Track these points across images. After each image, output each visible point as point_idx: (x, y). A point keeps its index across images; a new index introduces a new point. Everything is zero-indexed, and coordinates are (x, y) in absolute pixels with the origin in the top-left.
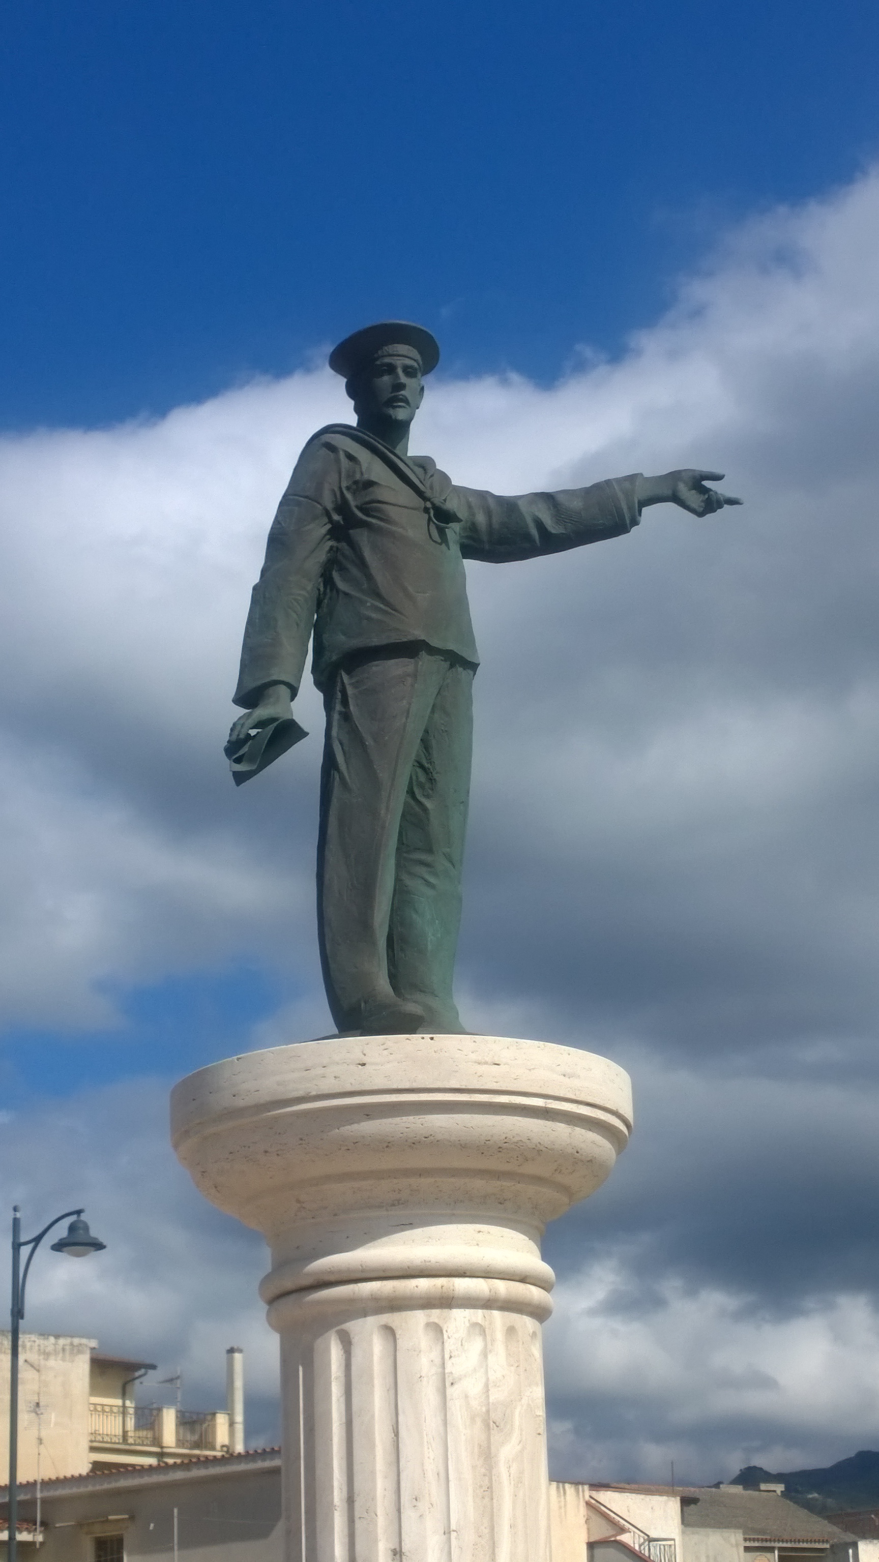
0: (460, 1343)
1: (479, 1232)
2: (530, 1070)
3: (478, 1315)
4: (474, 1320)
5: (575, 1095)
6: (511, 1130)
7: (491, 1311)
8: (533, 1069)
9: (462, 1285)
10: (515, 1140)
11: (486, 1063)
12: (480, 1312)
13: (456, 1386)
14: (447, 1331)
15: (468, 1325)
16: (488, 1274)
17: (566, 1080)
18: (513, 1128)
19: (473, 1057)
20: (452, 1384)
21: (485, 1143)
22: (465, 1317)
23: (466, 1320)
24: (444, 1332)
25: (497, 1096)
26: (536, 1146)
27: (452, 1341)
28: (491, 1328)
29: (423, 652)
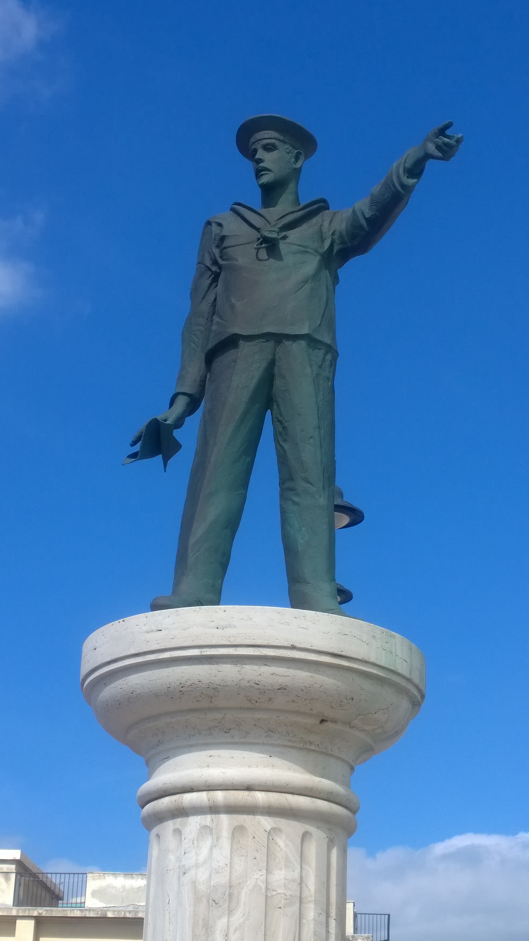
0: (192, 842)
1: (210, 756)
2: (185, 630)
3: (207, 819)
4: (204, 823)
5: (229, 641)
6: (182, 677)
7: (219, 815)
8: (188, 628)
9: (189, 798)
10: (189, 683)
11: (152, 631)
12: (209, 817)
13: (186, 875)
14: (184, 834)
15: (199, 827)
16: (209, 788)
17: (219, 631)
18: (183, 676)
19: (145, 628)
20: (184, 873)
21: (168, 690)
22: (197, 822)
23: (198, 824)
24: (183, 834)
25: (161, 654)
26: (209, 685)
27: (187, 841)
28: (218, 829)
29: (241, 341)
